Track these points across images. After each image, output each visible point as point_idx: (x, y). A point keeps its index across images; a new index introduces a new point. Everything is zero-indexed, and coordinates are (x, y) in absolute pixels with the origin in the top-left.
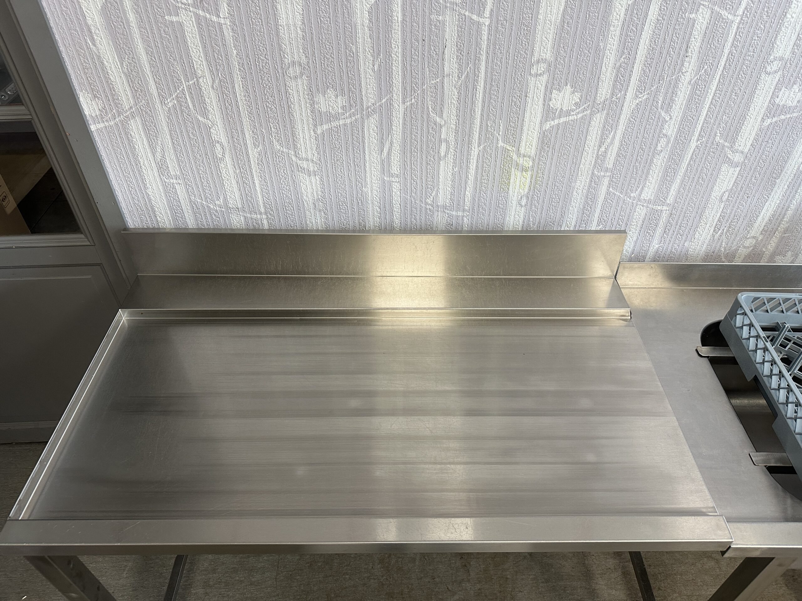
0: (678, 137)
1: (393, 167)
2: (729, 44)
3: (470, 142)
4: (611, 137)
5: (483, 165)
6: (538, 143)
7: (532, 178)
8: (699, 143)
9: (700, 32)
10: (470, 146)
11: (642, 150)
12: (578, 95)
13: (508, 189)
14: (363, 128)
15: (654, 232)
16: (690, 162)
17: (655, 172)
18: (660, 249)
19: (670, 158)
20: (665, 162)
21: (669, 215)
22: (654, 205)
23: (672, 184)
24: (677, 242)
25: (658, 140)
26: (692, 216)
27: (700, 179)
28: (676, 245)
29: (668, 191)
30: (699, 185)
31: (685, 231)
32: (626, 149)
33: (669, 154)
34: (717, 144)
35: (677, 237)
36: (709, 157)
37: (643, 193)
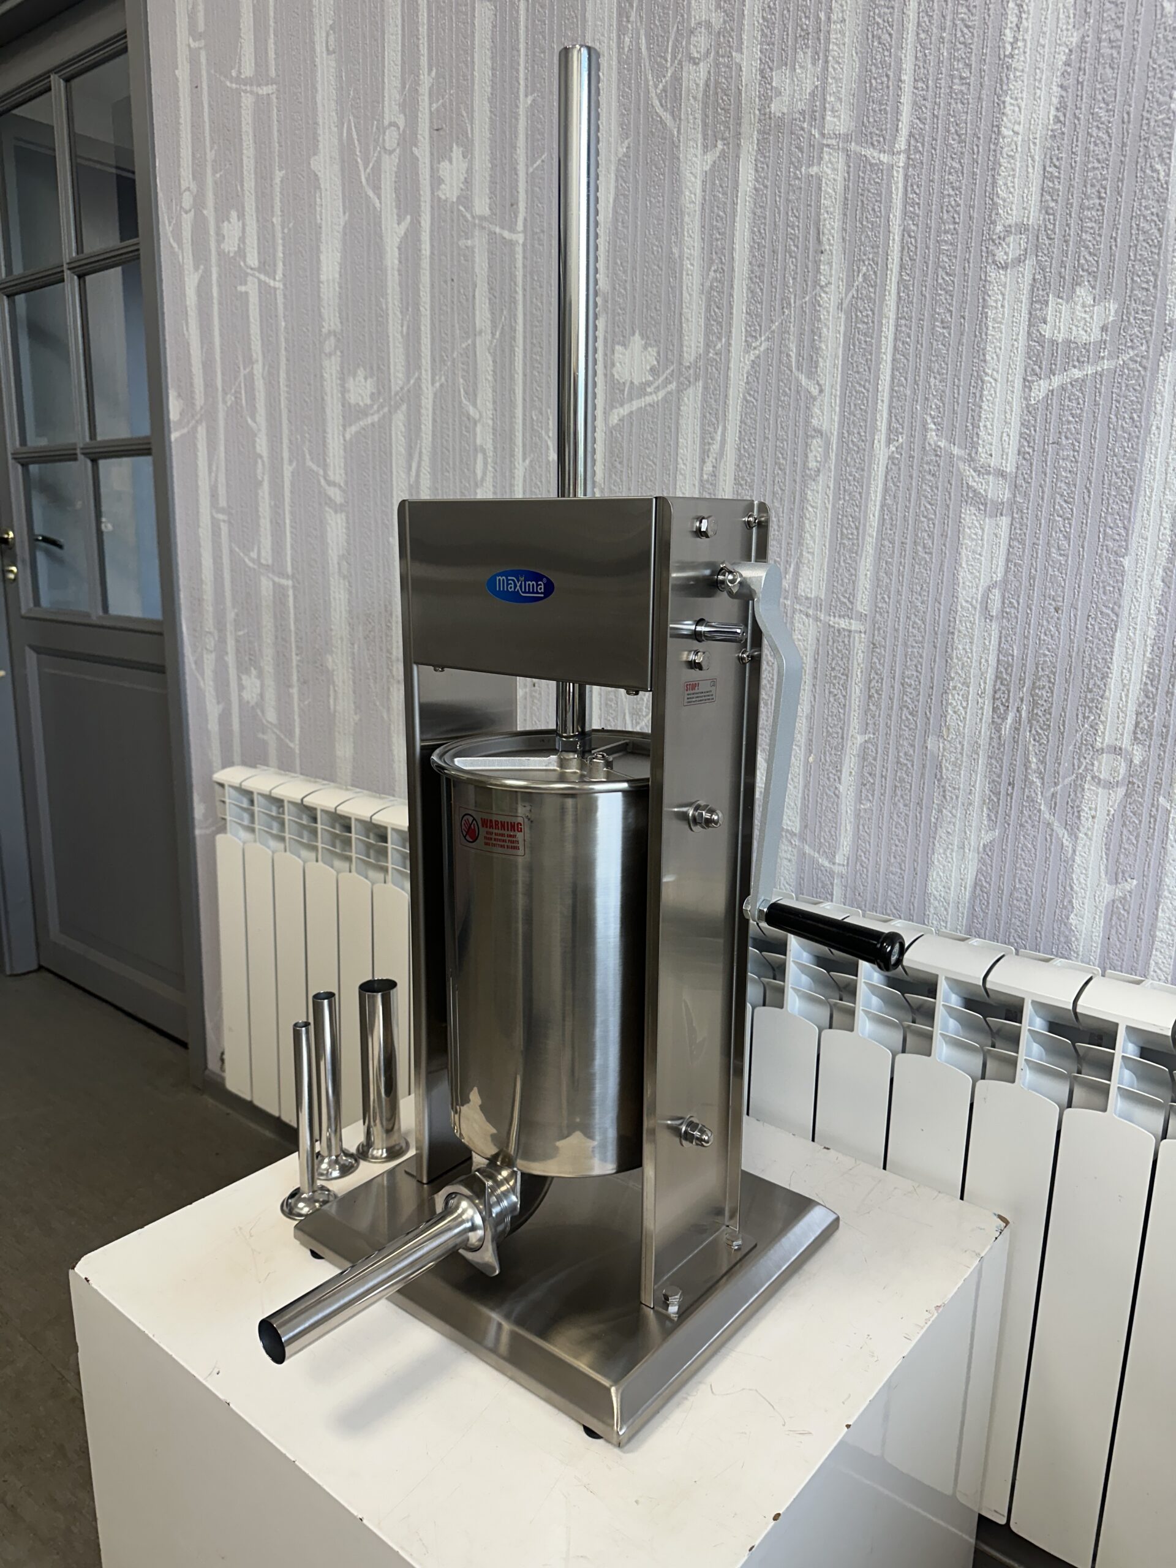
0: (846, 435)
2: (898, 213)
3: (512, 454)
4: (719, 438)
6: (604, 451)
8: (893, 448)
9: (836, 199)
10: (513, 460)
11: (780, 469)
12: (653, 351)
14: (390, 430)
15: (844, 693)
16: (885, 499)
17: (815, 526)
18: (868, 748)
19: (839, 489)
20: (831, 498)
21: (869, 647)
22: (830, 615)
23: (858, 558)
24: (906, 734)
25: (806, 443)
26: (924, 655)
27: (919, 548)
28: (905, 743)
29: (854, 577)
30: (920, 564)
31: (918, 701)
32: (749, 466)
33: (835, 480)
34: (935, 450)
35: (904, 717)
36: (924, 486)
37: (800, 579)
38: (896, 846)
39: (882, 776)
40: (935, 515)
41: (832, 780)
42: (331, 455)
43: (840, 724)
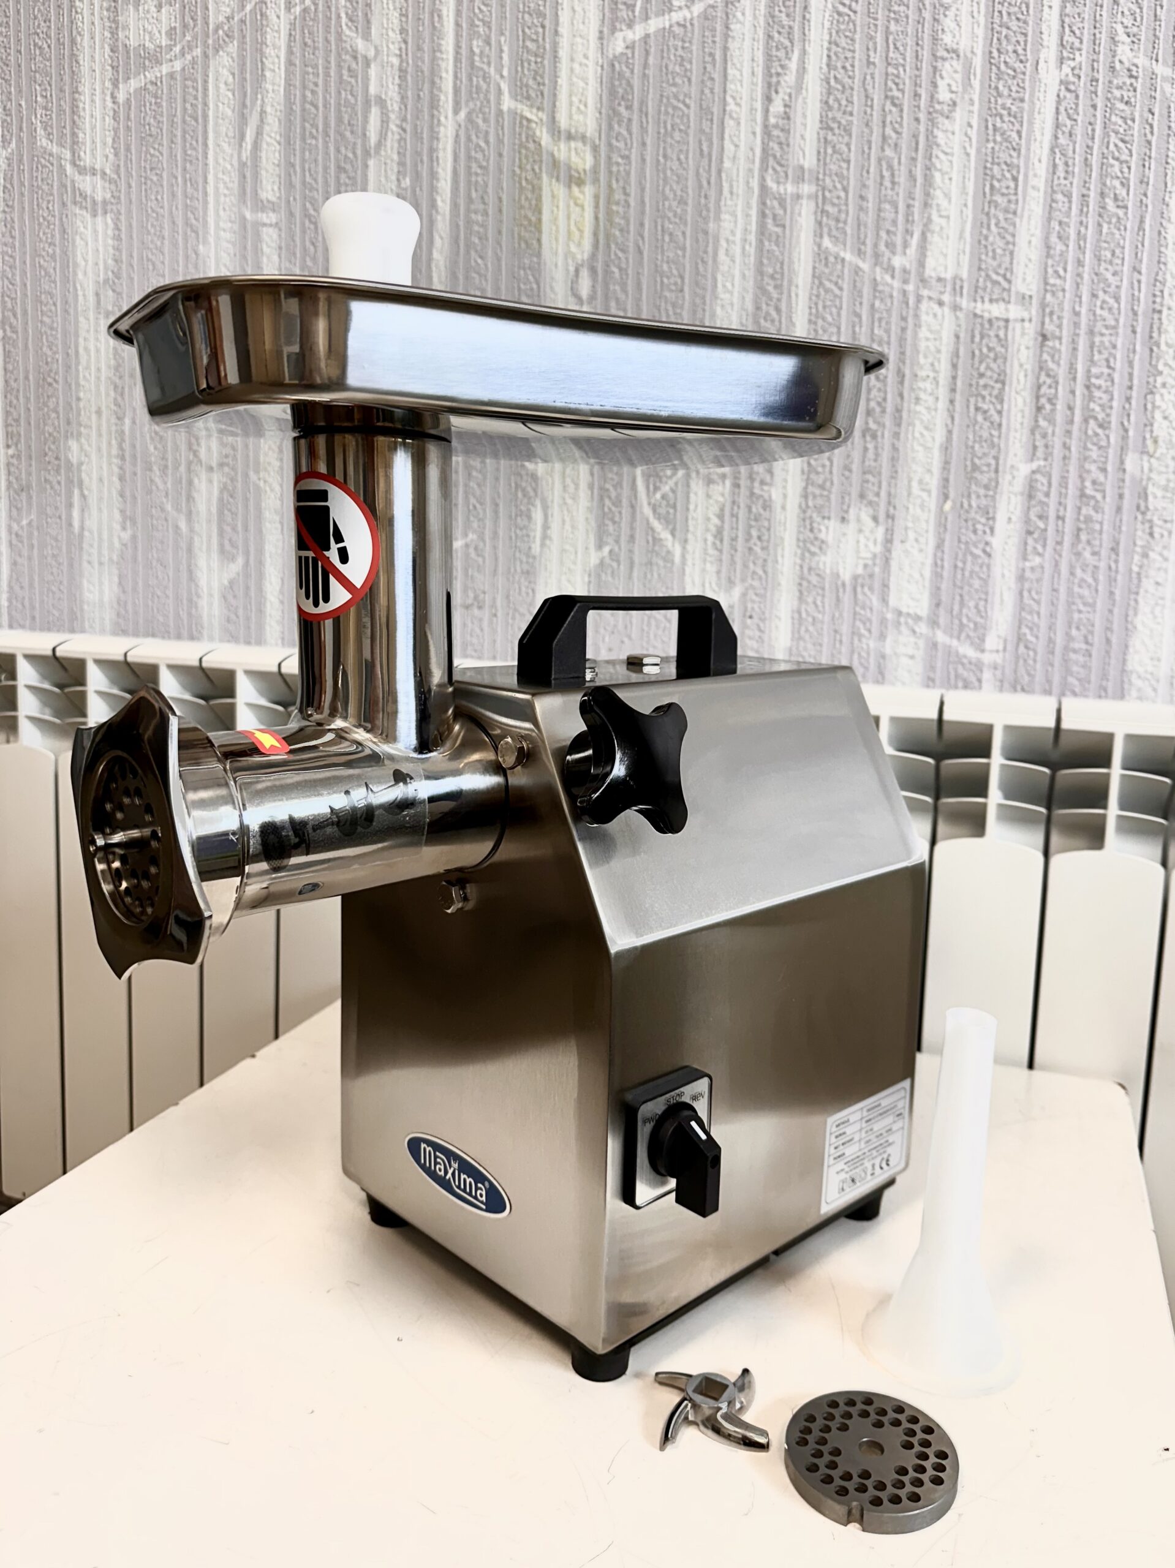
0: (995, 54)
1: (264, 182)
3: (434, 104)
4: (793, 65)
5: (470, 168)
6: (601, 96)
7: (597, 206)
8: (1066, 70)
10: (436, 113)
11: (894, 105)
13: (539, 241)
14: (206, 82)
15: (999, 407)
16: (1056, 138)
17: (950, 179)
18: (1036, 481)
19: (987, 128)
20: (974, 140)
21: (1036, 339)
22: (975, 301)
23: (1018, 220)
24: (1094, 453)
25: (935, 68)
26: (1119, 345)
27: (1109, 202)
28: (1093, 468)
29: (1011, 247)
30: (1109, 223)
31: (1111, 408)
32: (844, 102)
33: (979, 115)
34: (1129, 70)
35: (1090, 432)
36: (1114, 118)
37: (929, 253)
38: (1080, 612)
39: (1058, 517)
40: (1131, 155)
41: (980, 533)
42: (88, 125)
43: (993, 452)
